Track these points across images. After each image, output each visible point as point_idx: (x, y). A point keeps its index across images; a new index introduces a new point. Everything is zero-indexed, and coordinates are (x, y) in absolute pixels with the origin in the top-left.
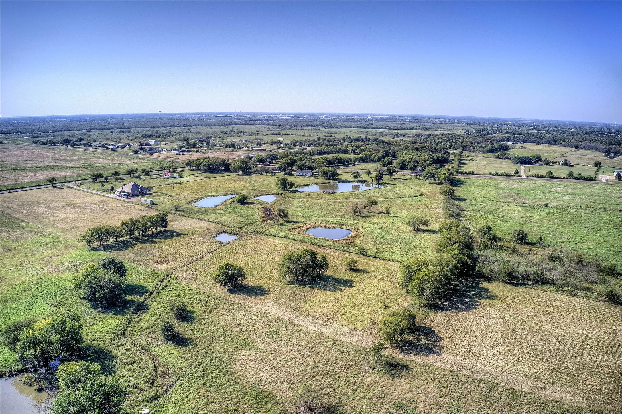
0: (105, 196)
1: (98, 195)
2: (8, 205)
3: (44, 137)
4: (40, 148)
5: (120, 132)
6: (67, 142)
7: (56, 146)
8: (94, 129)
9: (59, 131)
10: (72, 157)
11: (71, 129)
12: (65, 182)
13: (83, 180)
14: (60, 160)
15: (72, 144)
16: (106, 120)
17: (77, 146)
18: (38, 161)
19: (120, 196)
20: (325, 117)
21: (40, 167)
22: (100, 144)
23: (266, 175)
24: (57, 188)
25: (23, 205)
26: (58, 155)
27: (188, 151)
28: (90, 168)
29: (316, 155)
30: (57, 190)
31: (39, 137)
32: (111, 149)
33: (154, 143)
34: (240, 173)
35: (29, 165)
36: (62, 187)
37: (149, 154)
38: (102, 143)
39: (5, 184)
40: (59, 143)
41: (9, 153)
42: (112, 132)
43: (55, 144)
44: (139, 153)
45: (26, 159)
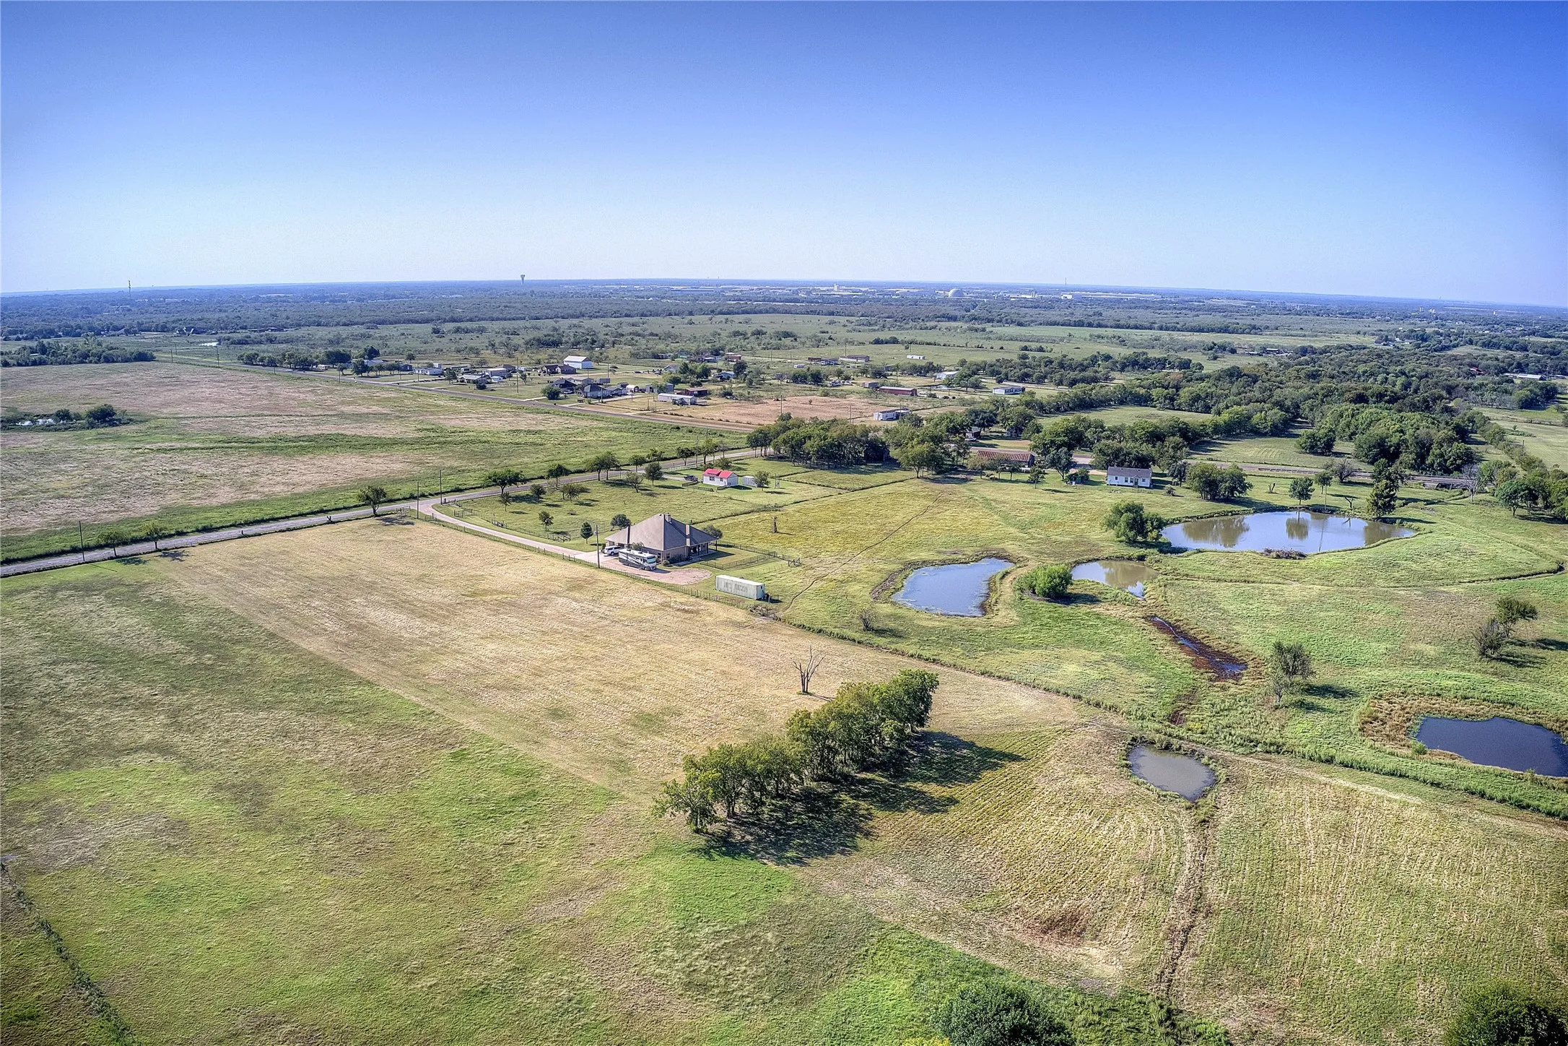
0: (575, 561)
1: (545, 553)
2: (260, 591)
3: (260, 343)
4: (269, 378)
5: (457, 330)
6: (339, 359)
7: (308, 370)
8: (383, 322)
9: (292, 326)
10: (375, 408)
11: (323, 321)
12: (405, 499)
13: (458, 490)
14: (342, 415)
15: (356, 367)
16: (394, 297)
17: (372, 374)
18: (281, 419)
19: (626, 563)
20: (954, 294)
21: (297, 439)
22: (431, 366)
23: (1011, 481)
24: (391, 521)
25: (312, 594)
26: (329, 400)
27: (701, 394)
28: (449, 447)
29: (1072, 409)
30: (394, 533)
31: (246, 343)
32: (475, 382)
33: (580, 366)
34: (925, 472)
35: (259, 433)
36: (403, 520)
37: (593, 401)
38: (436, 365)
39: (214, 502)
40: (316, 364)
41: (186, 393)
42: (436, 331)
43: (305, 365)
44: (561, 395)
45: (243, 412)
